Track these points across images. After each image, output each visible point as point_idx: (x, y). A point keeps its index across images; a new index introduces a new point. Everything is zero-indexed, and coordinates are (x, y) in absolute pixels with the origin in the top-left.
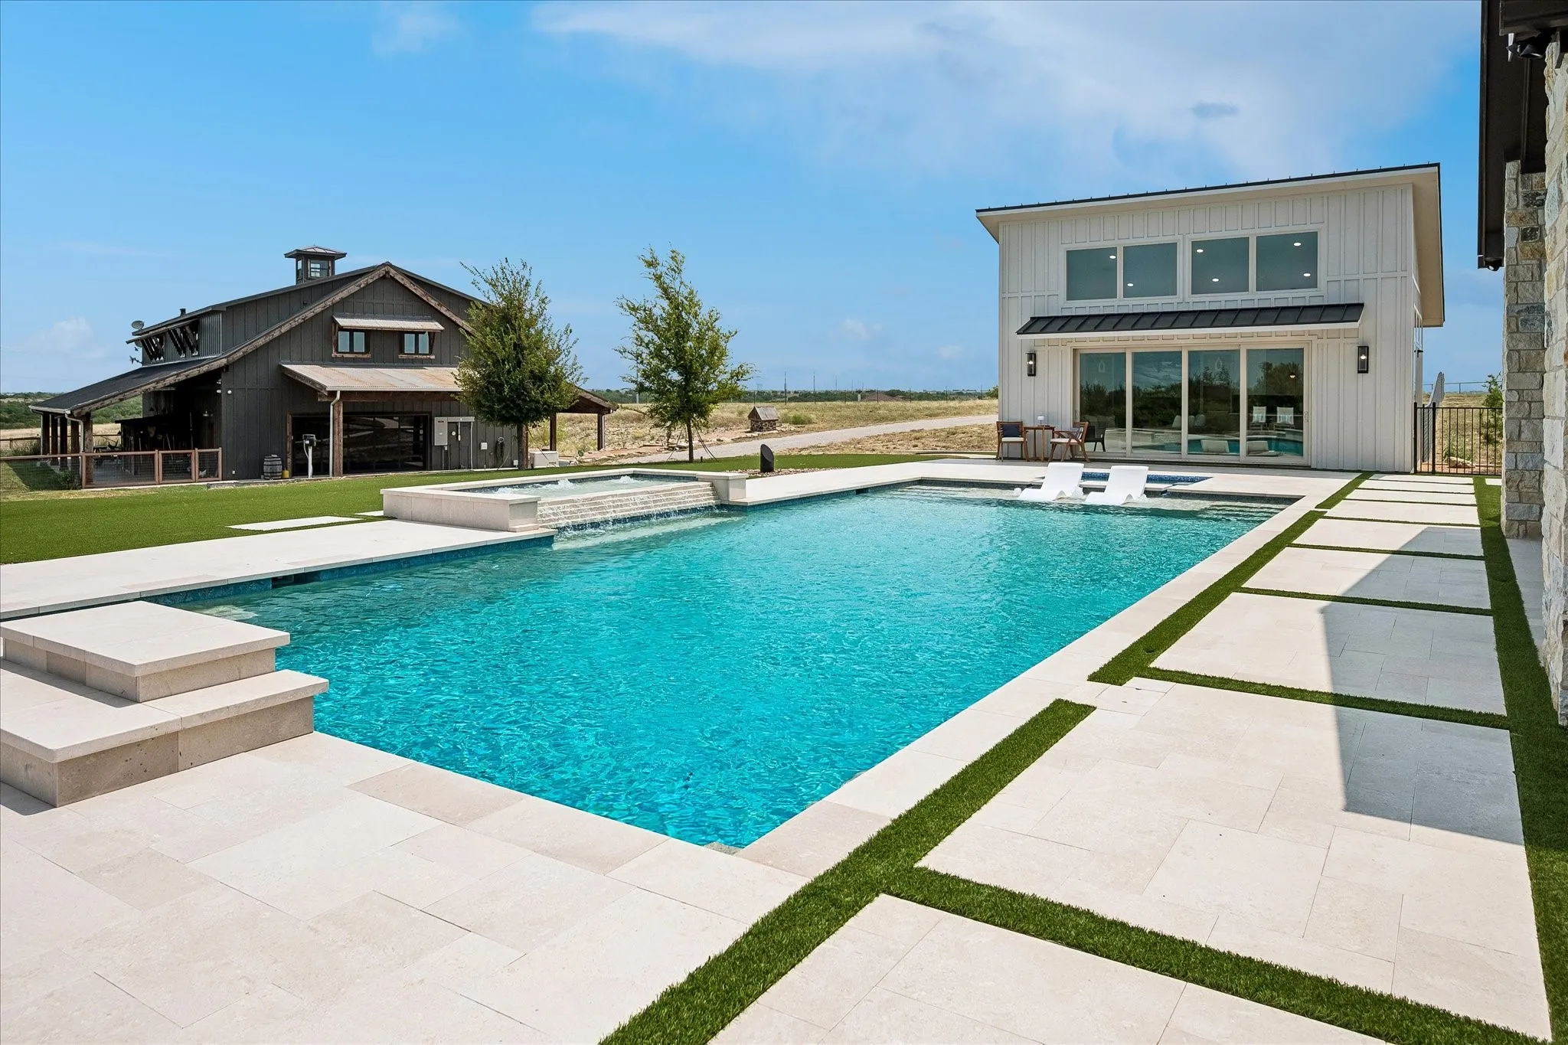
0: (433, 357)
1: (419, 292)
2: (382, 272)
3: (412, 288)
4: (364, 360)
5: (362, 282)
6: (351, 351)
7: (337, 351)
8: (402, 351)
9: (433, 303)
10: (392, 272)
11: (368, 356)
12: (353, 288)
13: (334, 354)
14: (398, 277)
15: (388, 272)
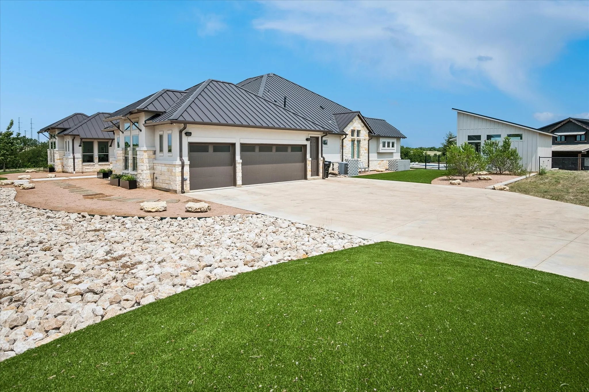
0: (586, 141)
1: (580, 124)
2: (568, 120)
3: (577, 123)
4: (564, 143)
5: (562, 123)
6: (561, 141)
7: (557, 141)
8: (576, 140)
9: (584, 126)
10: (571, 120)
11: (566, 142)
12: (560, 125)
13: (556, 142)
14: (573, 121)
15: (570, 120)
